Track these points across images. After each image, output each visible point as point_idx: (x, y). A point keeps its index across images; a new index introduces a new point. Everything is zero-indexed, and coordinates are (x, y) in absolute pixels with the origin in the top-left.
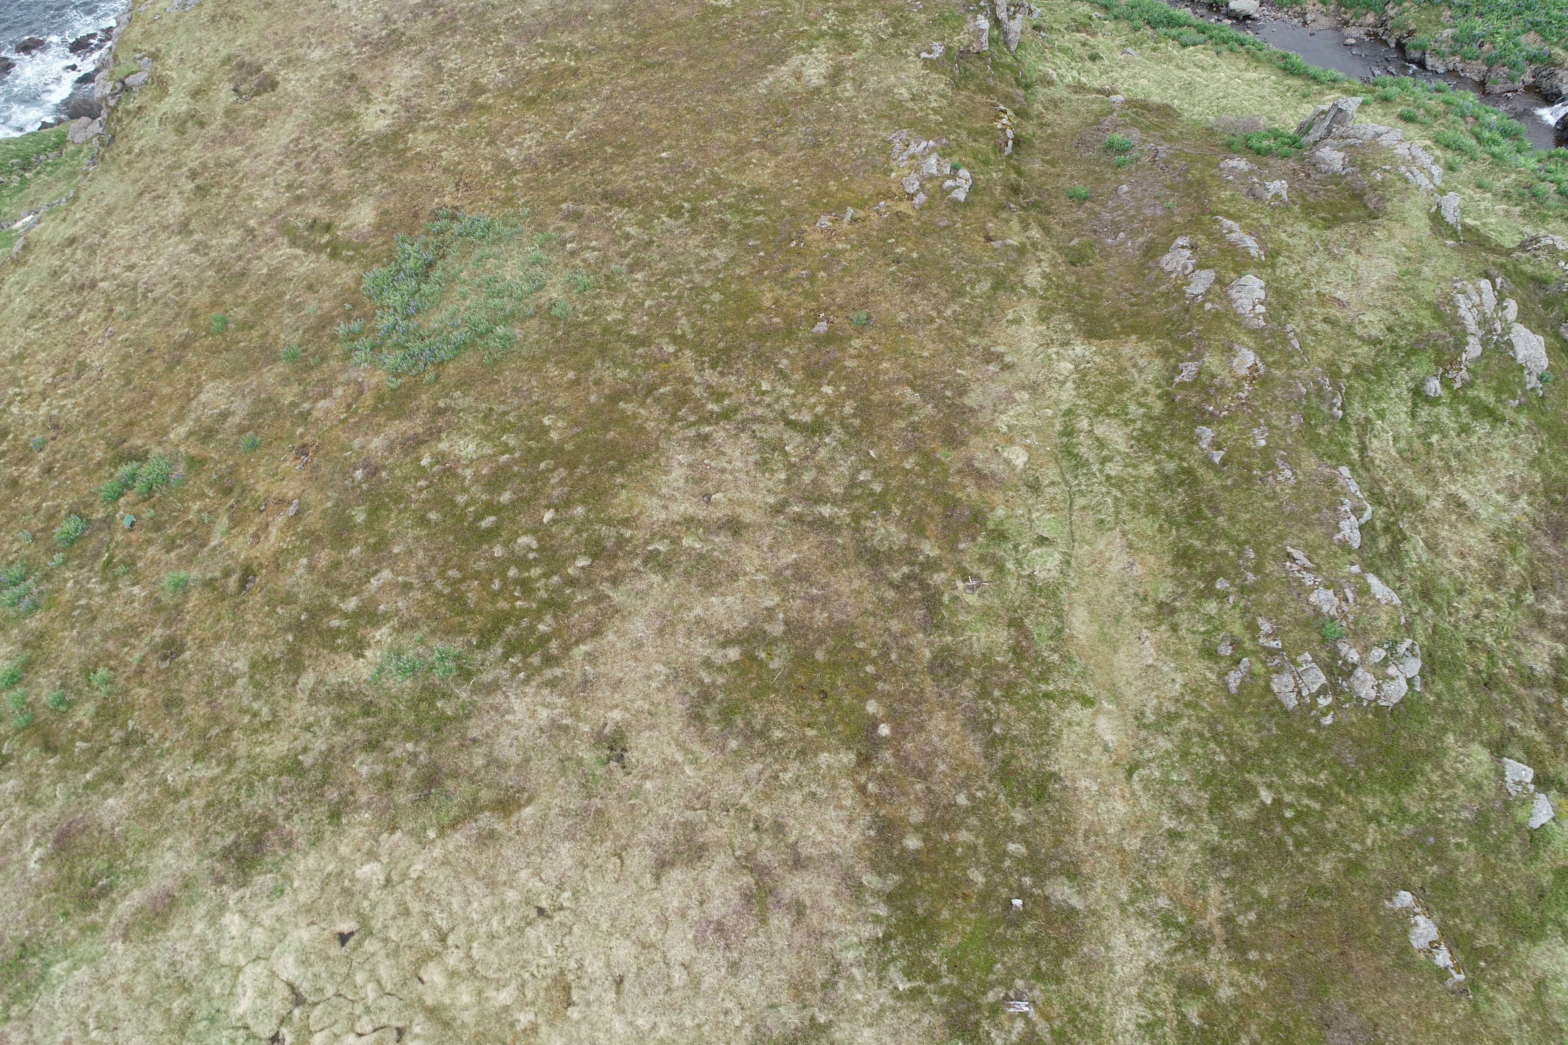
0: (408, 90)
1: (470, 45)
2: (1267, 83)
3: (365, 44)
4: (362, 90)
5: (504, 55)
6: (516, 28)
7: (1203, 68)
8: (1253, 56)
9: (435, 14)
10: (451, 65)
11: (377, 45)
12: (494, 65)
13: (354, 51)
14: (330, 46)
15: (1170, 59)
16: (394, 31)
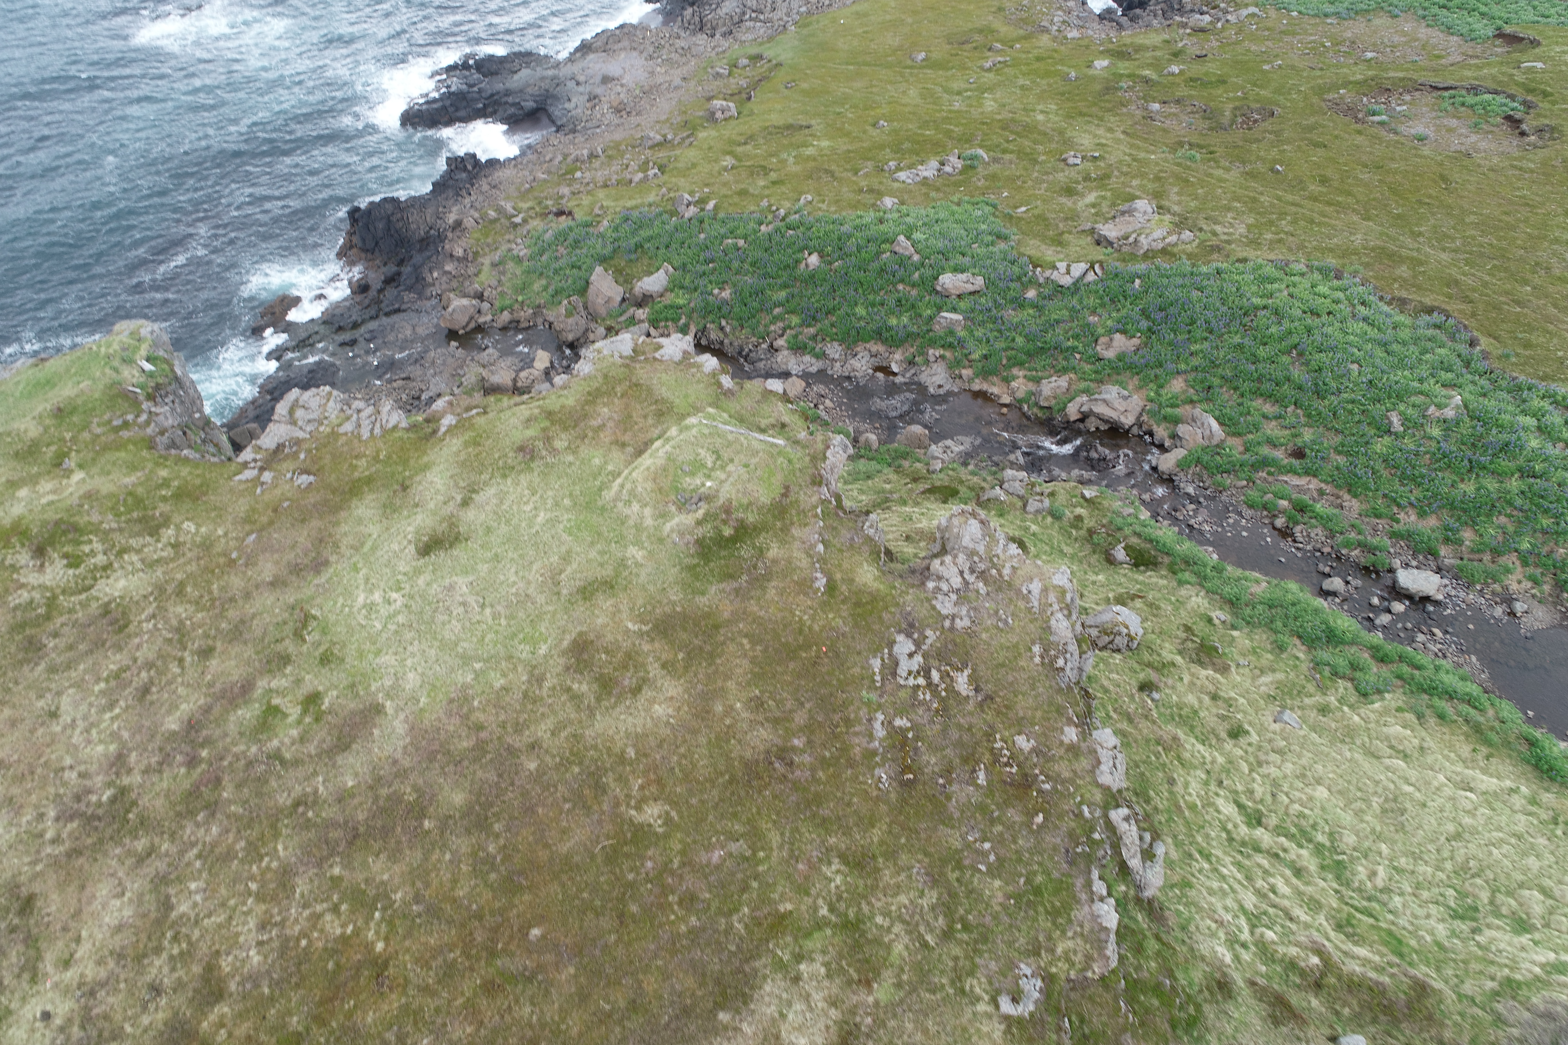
0: (100, 962)
1: (229, 856)
2: (1518, 802)
3: (71, 818)
4: (31, 941)
5: (274, 898)
6: (308, 825)
7: (1406, 757)
8: (1477, 729)
9: (192, 762)
10: (183, 908)
11: (89, 820)
12: (252, 923)
13: (49, 835)
14: (18, 813)
15: (1349, 734)
16: (123, 791)
